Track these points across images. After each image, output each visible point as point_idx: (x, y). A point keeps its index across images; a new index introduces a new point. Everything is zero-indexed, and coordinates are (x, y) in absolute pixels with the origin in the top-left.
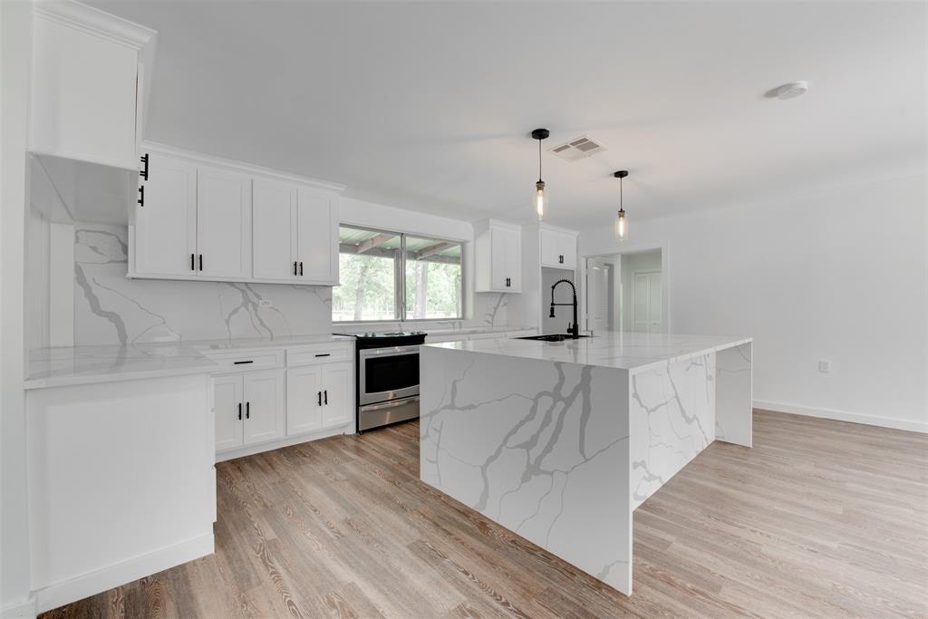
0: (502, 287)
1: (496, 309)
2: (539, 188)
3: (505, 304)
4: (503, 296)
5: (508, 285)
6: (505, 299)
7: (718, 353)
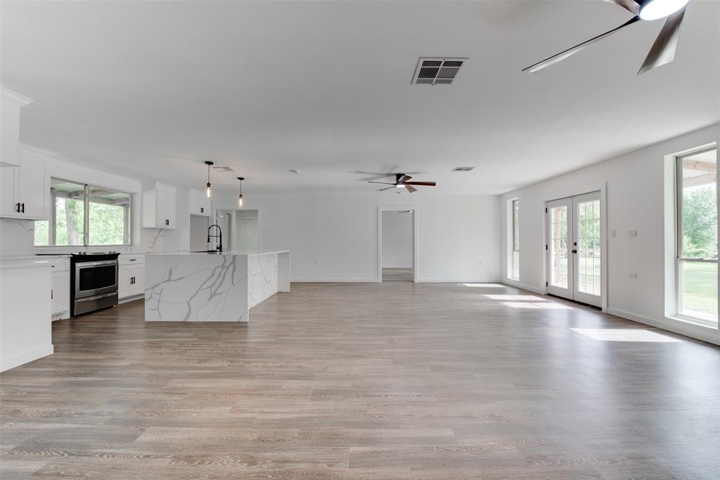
0: (163, 225)
1: (156, 239)
2: (208, 186)
3: (162, 236)
4: (163, 230)
5: (167, 224)
6: (162, 233)
7: (279, 254)
